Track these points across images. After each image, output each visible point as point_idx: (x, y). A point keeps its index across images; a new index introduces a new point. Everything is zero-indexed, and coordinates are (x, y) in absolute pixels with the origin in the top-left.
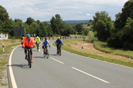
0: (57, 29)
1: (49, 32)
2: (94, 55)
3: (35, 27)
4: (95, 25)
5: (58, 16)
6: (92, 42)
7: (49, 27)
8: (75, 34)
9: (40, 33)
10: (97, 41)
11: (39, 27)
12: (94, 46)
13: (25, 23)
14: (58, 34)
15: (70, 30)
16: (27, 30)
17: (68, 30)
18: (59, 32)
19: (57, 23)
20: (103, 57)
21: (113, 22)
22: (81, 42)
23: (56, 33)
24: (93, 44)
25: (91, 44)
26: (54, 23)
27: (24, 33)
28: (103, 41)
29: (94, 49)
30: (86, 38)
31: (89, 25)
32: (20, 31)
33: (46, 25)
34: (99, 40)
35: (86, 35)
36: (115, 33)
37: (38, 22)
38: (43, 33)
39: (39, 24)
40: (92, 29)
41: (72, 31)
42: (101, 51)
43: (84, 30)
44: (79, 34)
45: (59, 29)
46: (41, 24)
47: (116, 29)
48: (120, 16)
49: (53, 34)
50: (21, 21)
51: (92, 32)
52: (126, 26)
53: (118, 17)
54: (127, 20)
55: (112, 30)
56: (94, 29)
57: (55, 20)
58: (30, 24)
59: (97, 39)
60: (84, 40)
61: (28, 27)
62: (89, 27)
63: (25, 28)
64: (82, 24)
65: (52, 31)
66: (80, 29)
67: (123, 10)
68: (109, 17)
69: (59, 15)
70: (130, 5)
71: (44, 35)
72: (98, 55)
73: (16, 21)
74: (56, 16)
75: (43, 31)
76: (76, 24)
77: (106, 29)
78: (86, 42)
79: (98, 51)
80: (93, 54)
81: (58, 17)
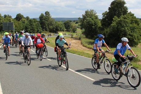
0: (46, 26)
1: (37, 28)
2: (81, 53)
3: (24, 23)
4: (83, 22)
5: (47, 13)
6: (80, 39)
7: (38, 23)
8: (63, 31)
9: (29, 29)
10: (84, 38)
11: (28, 24)
12: (82, 43)
13: (15, 19)
14: (46, 30)
15: (59, 27)
16: (16, 26)
17: (57, 27)
18: (48, 29)
19: (46, 19)
20: (90, 54)
21: (100, 20)
22: (69, 39)
23: (44, 30)
24: (80, 41)
25: (79, 41)
26: (43, 19)
27: (13, 29)
28: (90, 38)
29: (81, 46)
30: (74, 36)
31: (77, 23)
32: (9, 27)
33: (35, 22)
34: (86, 37)
35: (74, 33)
36: (102, 30)
37: (28, 18)
38: (32, 30)
39: (28, 20)
40: (80, 27)
41: (61, 28)
42: (88, 48)
43: (72, 27)
44: (67, 31)
45: (48, 25)
46: (30, 21)
47: (103, 27)
48: (107, 14)
49: (42, 31)
50: (10, 17)
51: (80, 29)
52: (112, 25)
53: (104, 15)
54: (114, 19)
55: (99, 27)
56: (82, 27)
57: (44, 17)
58: (19, 20)
59: (84, 36)
60: (72, 37)
61: (17, 23)
62: (77, 25)
63: (14, 24)
64: (71, 21)
65: (41, 28)
66: (69, 26)
67: (110, 9)
68: (97, 15)
69: (49, 13)
70: (116, 5)
71: (33, 32)
72: (85, 52)
73: (5, 16)
74: (46, 13)
75: (32, 28)
76: (64, 21)
77: (93, 27)
78: (74, 39)
79: (85, 48)
80: (80, 51)
81: (47, 15)
